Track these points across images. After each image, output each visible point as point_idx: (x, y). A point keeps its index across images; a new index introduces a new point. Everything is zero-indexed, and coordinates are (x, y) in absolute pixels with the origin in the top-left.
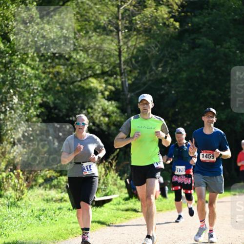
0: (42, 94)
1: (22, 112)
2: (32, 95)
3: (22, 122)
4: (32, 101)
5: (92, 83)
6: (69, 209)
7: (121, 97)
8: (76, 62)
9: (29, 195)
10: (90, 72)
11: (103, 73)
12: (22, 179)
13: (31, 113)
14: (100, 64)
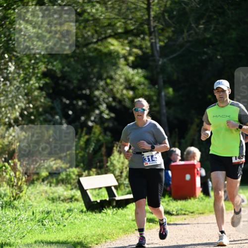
0: (46, 60)
1: (20, 83)
2: (33, 61)
3: (21, 97)
4: (34, 69)
5: (113, 45)
6: (82, 211)
7: (151, 63)
8: (91, 18)
9: (30, 192)
10: (109, 31)
11: (127, 32)
12: (19, 171)
13: (32, 85)
14: (123, 20)
